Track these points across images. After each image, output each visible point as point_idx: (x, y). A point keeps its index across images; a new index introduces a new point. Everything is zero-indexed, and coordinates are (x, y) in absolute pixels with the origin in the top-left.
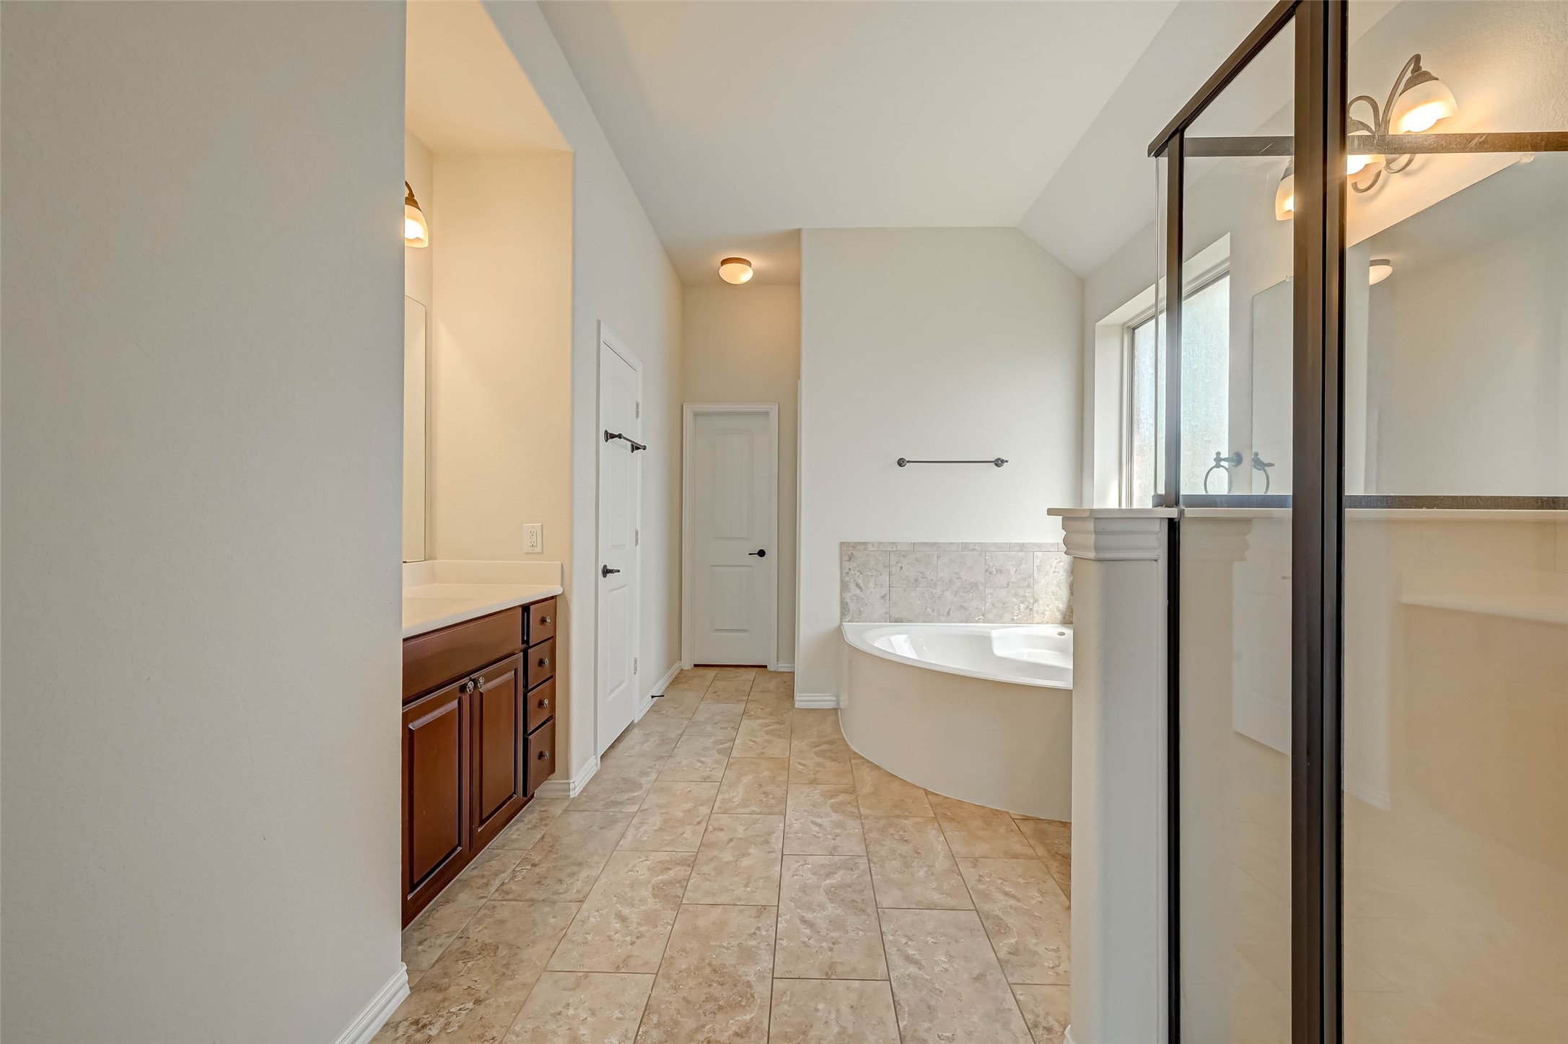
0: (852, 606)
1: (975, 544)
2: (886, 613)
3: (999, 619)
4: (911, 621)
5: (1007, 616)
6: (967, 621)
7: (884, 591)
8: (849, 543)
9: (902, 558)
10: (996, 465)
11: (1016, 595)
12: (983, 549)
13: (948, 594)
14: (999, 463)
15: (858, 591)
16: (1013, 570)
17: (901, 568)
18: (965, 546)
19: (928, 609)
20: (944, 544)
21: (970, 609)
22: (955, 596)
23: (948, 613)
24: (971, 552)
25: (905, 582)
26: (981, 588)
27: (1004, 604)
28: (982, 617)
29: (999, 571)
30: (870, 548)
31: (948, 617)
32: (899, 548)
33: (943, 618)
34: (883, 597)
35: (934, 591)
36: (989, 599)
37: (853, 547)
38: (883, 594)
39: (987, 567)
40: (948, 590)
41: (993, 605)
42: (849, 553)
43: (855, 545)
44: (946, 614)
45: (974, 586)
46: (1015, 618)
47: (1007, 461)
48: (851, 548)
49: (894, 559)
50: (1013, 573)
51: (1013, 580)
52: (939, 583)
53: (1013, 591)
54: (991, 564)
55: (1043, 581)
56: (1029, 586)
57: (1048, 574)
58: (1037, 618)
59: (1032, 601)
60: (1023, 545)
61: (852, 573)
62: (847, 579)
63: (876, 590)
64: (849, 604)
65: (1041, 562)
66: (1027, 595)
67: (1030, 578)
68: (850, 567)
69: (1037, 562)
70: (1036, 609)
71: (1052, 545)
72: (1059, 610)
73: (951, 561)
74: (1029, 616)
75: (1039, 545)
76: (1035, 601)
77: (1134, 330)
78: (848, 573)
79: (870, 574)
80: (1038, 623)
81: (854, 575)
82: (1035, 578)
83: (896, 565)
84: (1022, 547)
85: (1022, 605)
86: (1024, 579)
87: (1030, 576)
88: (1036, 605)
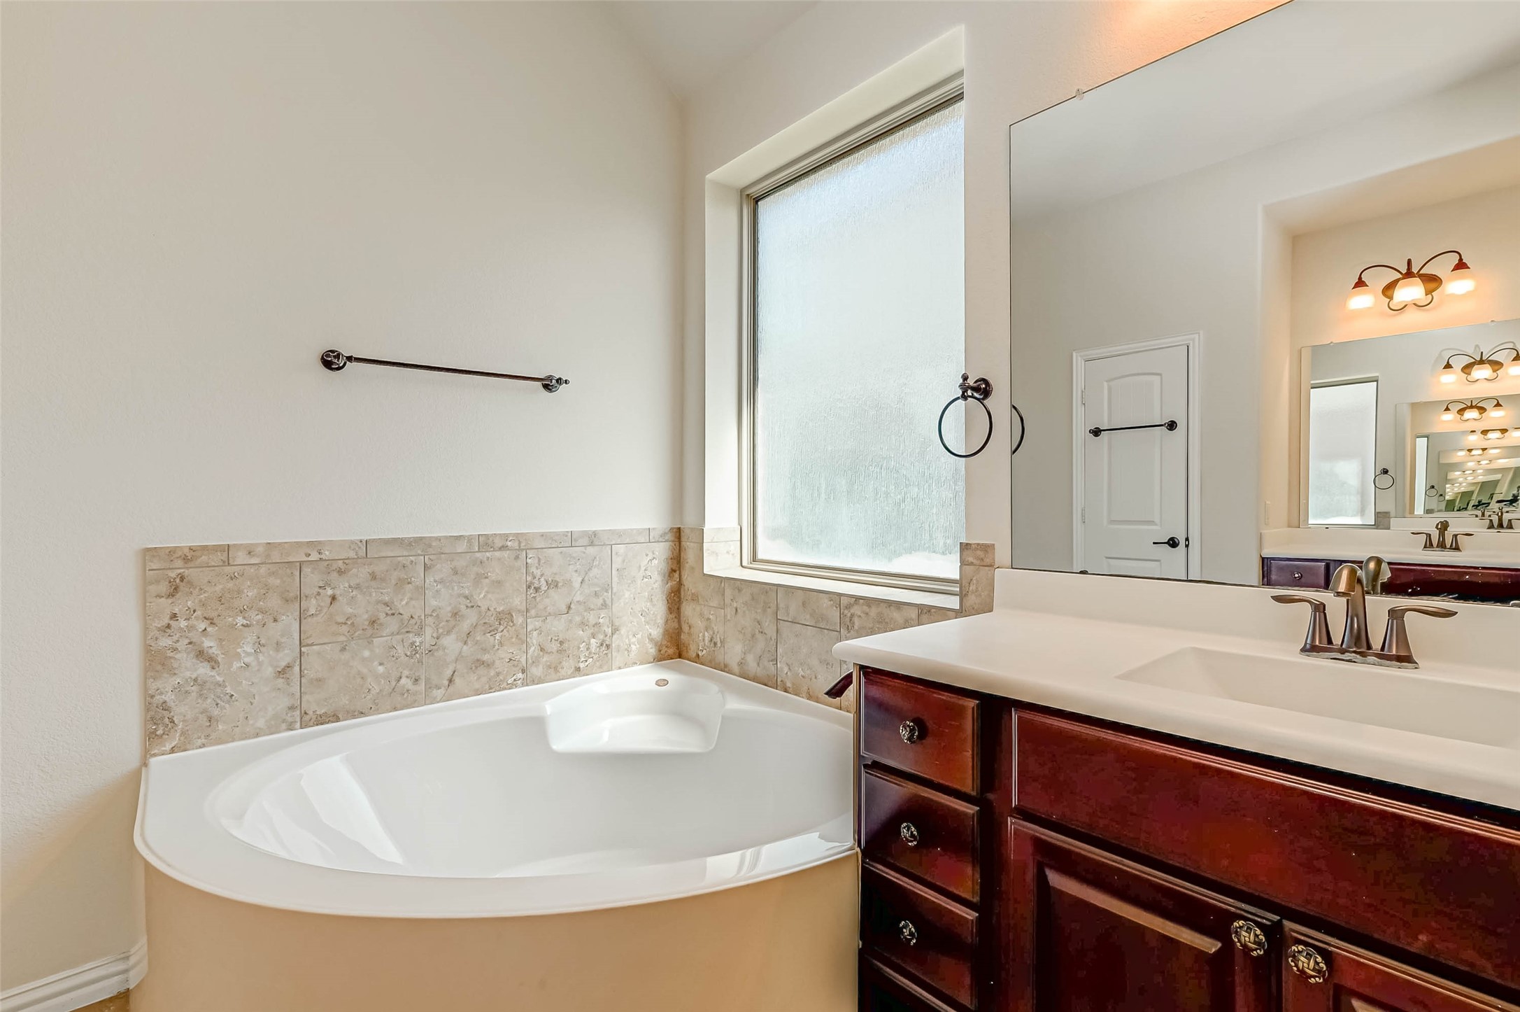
0: (183, 710)
1: (505, 537)
2: (292, 708)
3: (554, 672)
4: (362, 714)
5: (568, 665)
6: (491, 689)
7: (285, 657)
8: (172, 552)
9: (335, 575)
10: (546, 387)
11: (583, 624)
12: (519, 546)
13: (451, 644)
14: (549, 384)
15: (203, 670)
16: (577, 580)
17: (334, 598)
18: (486, 542)
19: (403, 681)
20: (438, 539)
21: (497, 662)
22: (465, 643)
23: (451, 681)
24: (498, 554)
25: (345, 629)
26: (519, 620)
27: (561, 643)
28: (520, 675)
29: (553, 585)
30: (241, 558)
31: (450, 688)
32: (327, 554)
33: (439, 693)
34: (283, 672)
35: (418, 640)
36: (535, 639)
37: (186, 559)
38: (283, 664)
39: (529, 579)
40: (449, 632)
41: (542, 649)
42: (173, 574)
43: (190, 556)
44: (446, 683)
45: (506, 617)
46: (582, 665)
47: (566, 382)
48: (179, 563)
49: (312, 578)
50: (577, 585)
51: (578, 597)
52: (430, 620)
53: (578, 619)
54: (538, 573)
55: (627, 594)
56: (604, 605)
57: (634, 581)
58: (618, 659)
59: (609, 631)
60: (595, 534)
61: (183, 624)
62: (165, 642)
63: (261, 658)
64: (172, 704)
65: (624, 561)
66: (601, 621)
67: (607, 591)
68: (176, 610)
69: (618, 562)
70: (616, 642)
71: (640, 532)
72: (651, 640)
73: (456, 573)
74: (604, 657)
75: (619, 534)
76: (615, 630)
77: (757, 201)
78: (169, 626)
79: (240, 620)
80: (620, 668)
81: (191, 628)
82: (615, 590)
83: (319, 594)
84: (593, 538)
85: (593, 641)
86: (596, 594)
87: (608, 588)
88: (615, 636)
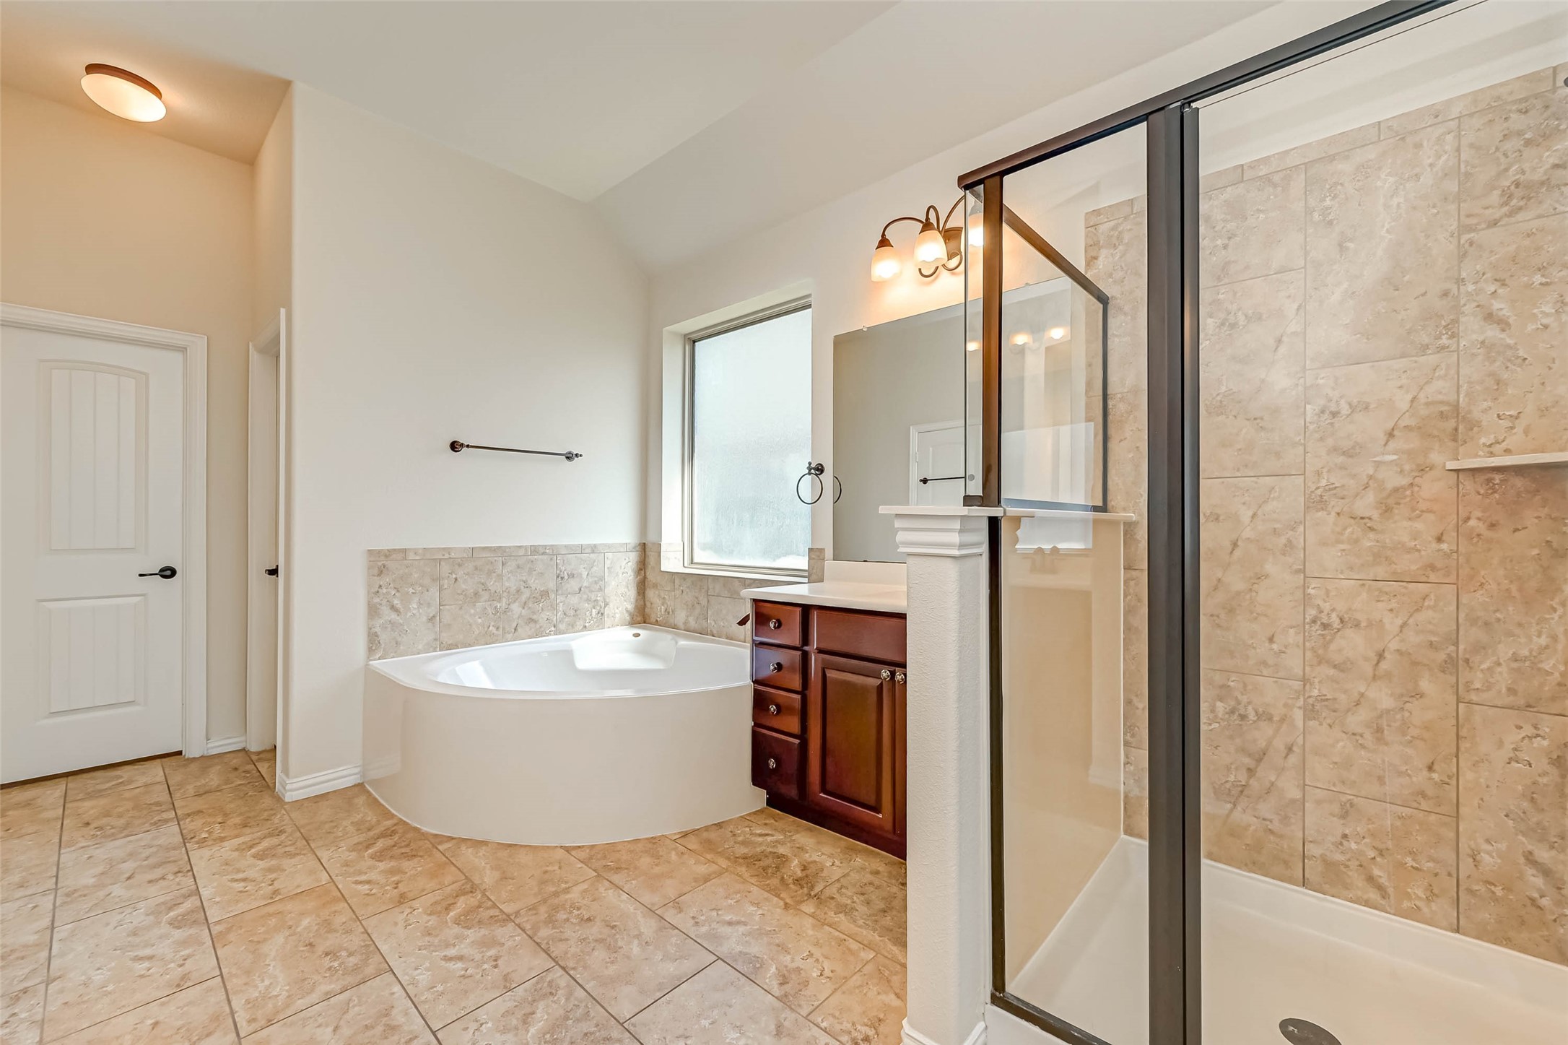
0: (384, 637)
1: (545, 546)
2: (435, 640)
3: (572, 628)
4: (470, 645)
5: (579, 624)
6: (537, 636)
7: (432, 611)
8: (379, 552)
9: (457, 567)
10: (568, 458)
11: (588, 600)
12: (552, 553)
13: (516, 608)
14: (570, 457)
15: (394, 616)
16: (585, 574)
17: (456, 579)
18: (534, 550)
19: (491, 628)
20: (509, 547)
21: (540, 620)
22: (524, 608)
23: (515, 629)
24: (540, 557)
25: (461, 597)
26: (552, 596)
27: (576, 611)
28: (553, 629)
29: (571, 576)
30: (411, 556)
31: (515, 634)
32: (453, 555)
33: (509, 636)
34: (431, 619)
35: (499, 605)
36: (561, 607)
37: (386, 556)
38: (431, 615)
39: (558, 572)
40: (515, 601)
41: (565, 614)
42: (380, 564)
43: (388, 554)
44: (513, 630)
45: (545, 594)
46: (587, 625)
47: (581, 456)
48: (383, 558)
49: (445, 568)
50: (585, 576)
51: (585, 584)
52: (505, 594)
53: (585, 597)
54: (563, 568)
55: (613, 583)
56: (600, 589)
57: (617, 575)
58: (608, 621)
59: (603, 605)
60: (595, 546)
61: (385, 591)
62: (377, 600)
63: (421, 611)
64: (379, 633)
65: (611, 563)
66: (598, 598)
67: (602, 581)
68: (381, 583)
69: (608, 563)
70: (607, 611)
71: (621, 545)
72: (627, 611)
73: (518, 567)
74: (600, 621)
75: (609, 546)
76: (606, 604)
77: (694, 342)
78: (378, 592)
79: (411, 590)
80: (609, 627)
81: (388, 593)
82: (606, 580)
83: (449, 577)
84: (594, 549)
85: (594, 610)
86: (596, 583)
87: (602, 578)
88: (606, 608)
